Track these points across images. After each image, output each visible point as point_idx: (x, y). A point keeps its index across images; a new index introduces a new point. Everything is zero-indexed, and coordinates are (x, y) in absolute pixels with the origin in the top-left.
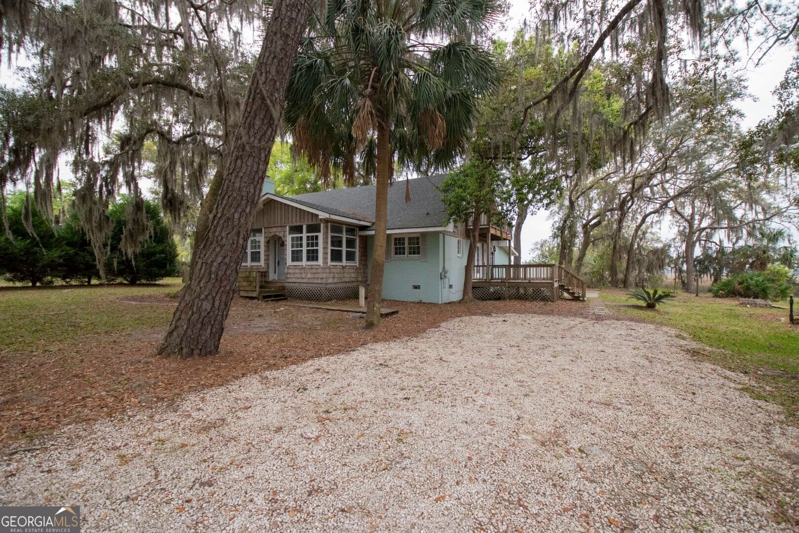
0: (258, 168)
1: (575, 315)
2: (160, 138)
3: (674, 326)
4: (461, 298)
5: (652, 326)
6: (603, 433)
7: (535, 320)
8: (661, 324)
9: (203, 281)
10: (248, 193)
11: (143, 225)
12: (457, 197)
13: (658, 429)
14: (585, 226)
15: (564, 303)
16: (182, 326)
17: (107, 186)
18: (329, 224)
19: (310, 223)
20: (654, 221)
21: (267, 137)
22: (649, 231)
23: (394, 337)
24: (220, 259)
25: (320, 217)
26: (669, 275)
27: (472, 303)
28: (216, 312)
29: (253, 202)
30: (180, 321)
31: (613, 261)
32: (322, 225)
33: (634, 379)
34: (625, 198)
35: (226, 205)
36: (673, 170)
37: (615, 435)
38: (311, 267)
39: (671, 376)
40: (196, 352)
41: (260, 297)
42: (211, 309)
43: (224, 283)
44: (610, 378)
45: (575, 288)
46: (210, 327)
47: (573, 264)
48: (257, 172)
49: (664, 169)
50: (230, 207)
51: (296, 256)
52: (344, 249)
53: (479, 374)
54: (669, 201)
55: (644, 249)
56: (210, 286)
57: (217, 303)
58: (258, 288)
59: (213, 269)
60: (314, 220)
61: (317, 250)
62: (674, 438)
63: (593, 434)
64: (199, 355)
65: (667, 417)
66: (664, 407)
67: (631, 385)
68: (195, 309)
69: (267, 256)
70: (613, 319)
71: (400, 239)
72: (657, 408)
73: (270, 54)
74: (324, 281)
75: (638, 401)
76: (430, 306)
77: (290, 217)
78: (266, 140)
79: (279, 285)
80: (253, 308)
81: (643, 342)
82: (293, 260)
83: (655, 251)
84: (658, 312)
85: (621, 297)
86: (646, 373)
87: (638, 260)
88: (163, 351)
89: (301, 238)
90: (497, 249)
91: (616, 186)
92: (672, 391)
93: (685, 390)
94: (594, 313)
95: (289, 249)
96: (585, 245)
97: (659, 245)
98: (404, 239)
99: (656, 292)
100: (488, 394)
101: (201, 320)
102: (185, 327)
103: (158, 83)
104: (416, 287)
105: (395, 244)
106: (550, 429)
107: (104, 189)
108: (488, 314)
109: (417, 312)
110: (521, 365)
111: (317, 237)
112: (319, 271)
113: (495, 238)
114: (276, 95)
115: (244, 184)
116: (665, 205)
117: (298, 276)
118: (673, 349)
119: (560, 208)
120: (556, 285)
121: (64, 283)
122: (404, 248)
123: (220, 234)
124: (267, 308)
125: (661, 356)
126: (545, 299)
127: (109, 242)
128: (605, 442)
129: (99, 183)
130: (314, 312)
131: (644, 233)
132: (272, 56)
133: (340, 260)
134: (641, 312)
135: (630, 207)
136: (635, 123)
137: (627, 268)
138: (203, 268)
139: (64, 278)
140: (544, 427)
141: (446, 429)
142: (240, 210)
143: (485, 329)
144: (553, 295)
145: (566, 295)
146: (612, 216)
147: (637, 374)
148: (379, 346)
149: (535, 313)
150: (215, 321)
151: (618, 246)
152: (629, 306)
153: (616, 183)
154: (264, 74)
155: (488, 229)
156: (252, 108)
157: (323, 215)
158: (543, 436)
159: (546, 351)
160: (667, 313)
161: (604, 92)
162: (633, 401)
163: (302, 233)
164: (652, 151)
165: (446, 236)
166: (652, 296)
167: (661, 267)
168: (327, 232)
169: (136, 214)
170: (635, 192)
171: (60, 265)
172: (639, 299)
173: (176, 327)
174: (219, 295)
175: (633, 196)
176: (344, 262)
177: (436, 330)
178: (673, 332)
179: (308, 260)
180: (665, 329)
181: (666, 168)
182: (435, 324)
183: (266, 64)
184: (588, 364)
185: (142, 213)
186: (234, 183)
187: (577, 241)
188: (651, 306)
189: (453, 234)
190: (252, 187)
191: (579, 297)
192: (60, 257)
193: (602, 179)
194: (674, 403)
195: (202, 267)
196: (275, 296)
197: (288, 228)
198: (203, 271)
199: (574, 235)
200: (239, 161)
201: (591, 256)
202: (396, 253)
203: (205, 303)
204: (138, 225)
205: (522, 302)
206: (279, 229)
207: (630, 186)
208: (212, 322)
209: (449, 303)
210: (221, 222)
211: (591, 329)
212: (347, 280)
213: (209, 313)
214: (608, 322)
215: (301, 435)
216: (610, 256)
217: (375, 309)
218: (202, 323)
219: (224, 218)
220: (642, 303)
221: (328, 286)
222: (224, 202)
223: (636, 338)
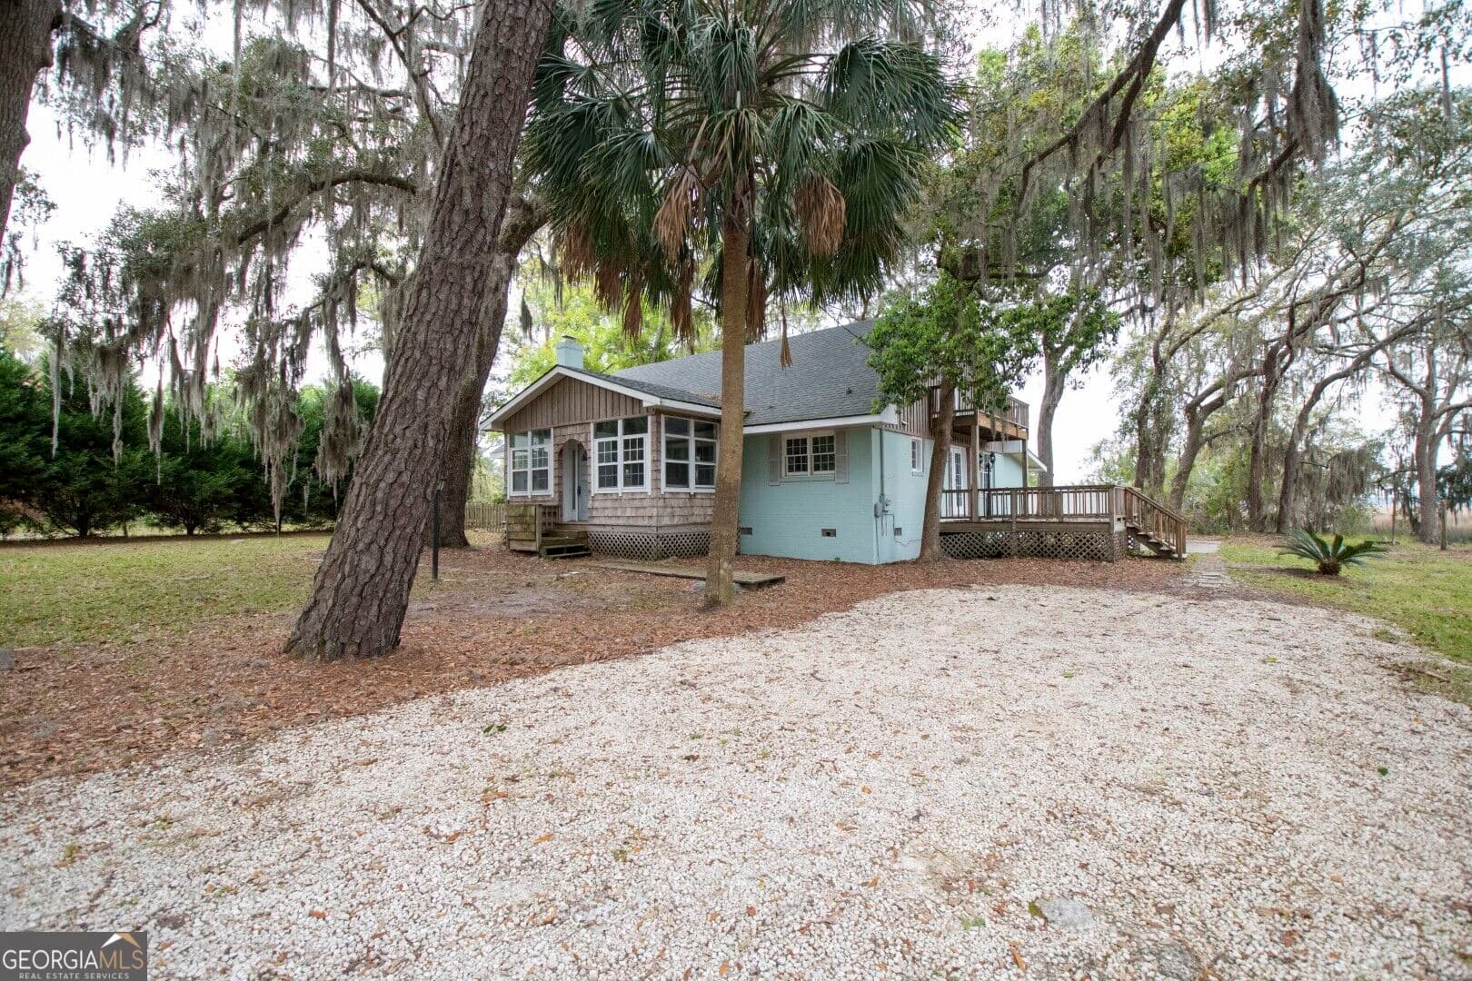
0: (460, 304)
1: (1153, 589)
2: (377, 276)
3: (1375, 613)
4: (916, 554)
5: (1322, 613)
6: (1111, 865)
7: (1056, 597)
8: (1347, 608)
9: (361, 518)
10: (442, 351)
11: (353, 428)
12: (896, 355)
13: (1261, 861)
14: (1190, 410)
15: (1137, 564)
16: (326, 601)
17: (293, 362)
18: (663, 417)
19: (630, 416)
20: (1345, 395)
21: (476, 245)
22: (1333, 416)
23: (749, 627)
24: (391, 477)
25: (645, 405)
26: (1381, 506)
27: (940, 563)
28: (388, 575)
29: (451, 369)
30: (322, 592)
31: (1252, 478)
32: (650, 418)
33: (1239, 733)
34: (1275, 349)
35: (401, 376)
36: (1379, 284)
37: (1141, 872)
38: (633, 497)
39: (1335, 727)
40: (351, 649)
41: (543, 551)
42: (378, 568)
43: (402, 522)
44: (1179, 725)
45: (1163, 535)
46: (376, 603)
47: (1167, 487)
48: (457, 312)
49: (1359, 284)
50: (409, 379)
51: (608, 478)
52: (692, 462)
53: (878, 709)
54: (1372, 352)
55: (1320, 452)
56: (374, 525)
57: (388, 559)
58: (538, 536)
59: (380, 495)
60: (636, 410)
61: (642, 465)
62: (1298, 889)
63: (1084, 866)
64: (357, 654)
65: (1295, 829)
66: (1294, 802)
67: (1228, 745)
68: (347, 568)
69: (559, 478)
70: (1236, 596)
71: (797, 441)
72: (1277, 804)
73: (478, 90)
74: (653, 522)
75: (1232, 785)
76: (854, 568)
77: (596, 406)
78: (474, 250)
79: (580, 529)
80: (524, 571)
81: (1288, 648)
82: (601, 485)
83: (1345, 458)
84: (1345, 581)
85: (1264, 551)
86: (1275, 717)
87: (1309, 477)
88: (291, 647)
89: (615, 443)
90: (998, 458)
91: (1256, 326)
92: (1329, 763)
93: (1364, 761)
94: (1196, 586)
95: (594, 465)
96: (1193, 447)
97: (1356, 445)
98: (804, 441)
99: (1339, 540)
100: (875, 756)
101: (357, 590)
102: (330, 602)
103: (358, 178)
104: (829, 533)
105: (789, 452)
106: (980, 846)
107: (289, 367)
108: (964, 585)
109: (823, 581)
110: (984, 691)
111: (641, 441)
112: (646, 503)
113: (987, 436)
114: (492, 165)
115: (434, 335)
116: (1364, 360)
117: (608, 512)
118: (1360, 664)
119: (1136, 375)
120: (1119, 527)
121: (239, 530)
122: (805, 459)
123: (391, 430)
124: (548, 571)
125: (1325, 679)
126: (1095, 557)
127: (296, 457)
128: (1105, 889)
129: (278, 359)
130: (629, 579)
131: (1323, 421)
132: (482, 92)
133: (684, 481)
134: (1306, 582)
135: (1286, 368)
136: (1265, 179)
137: (1284, 493)
138: (363, 494)
139: (239, 522)
140: (968, 842)
141: (735, 834)
142: (427, 384)
143: (940, 616)
144: (1112, 548)
145: (1144, 549)
146: (1250, 389)
147: (1250, 721)
148: (704, 646)
149: (1066, 583)
150: (385, 592)
151: (1261, 448)
152: (1280, 571)
153: (1256, 321)
154: (467, 128)
155: (974, 418)
156: (446, 192)
157: (650, 401)
158: (955, 863)
159: (1054, 664)
160: (1367, 585)
161: (1197, 121)
162: (1222, 782)
163: (615, 434)
164: (1334, 250)
165: (885, 434)
166: (1330, 549)
167: (1359, 488)
168: (658, 432)
169: (342, 410)
170: (1297, 336)
171: (229, 499)
172: (1303, 555)
173: (316, 602)
174: (391, 544)
175: (1293, 343)
176: (693, 487)
177: (840, 615)
178: (1369, 624)
179: (626, 484)
180: (1352, 618)
181: (1362, 282)
182: (845, 604)
183: (471, 109)
184: (1137, 694)
185: (351, 406)
186: (415, 334)
187: (1174, 439)
188: (1329, 571)
189: (901, 429)
190: (449, 339)
191: (1170, 552)
192: (230, 485)
193: (1224, 312)
194: (1326, 794)
195: (360, 491)
196: (570, 550)
197: (592, 427)
198: (361, 499)
199: (1166, 428)
200: (424, 293)
201: (1208, 469)
202: (791, 469)
203: (365, 558)
204: (345, 429)
205: (1044, 563)
206: (579, 429)
207: (1285, 325)
208: (381, 594)
209: (894, 563)
210: (394, 407)
211: (1177, 616)
212: (699, 520)
213: (372, 577)
214: (1220, 603)
215: (427, 828)
216: (1246, 469)
217: (722, 572)
218: (360, 595)
219: (398, 400)
220: (1311, 564)
221: (661, 532)
222: (399, 370)
223: (1277, 638)
